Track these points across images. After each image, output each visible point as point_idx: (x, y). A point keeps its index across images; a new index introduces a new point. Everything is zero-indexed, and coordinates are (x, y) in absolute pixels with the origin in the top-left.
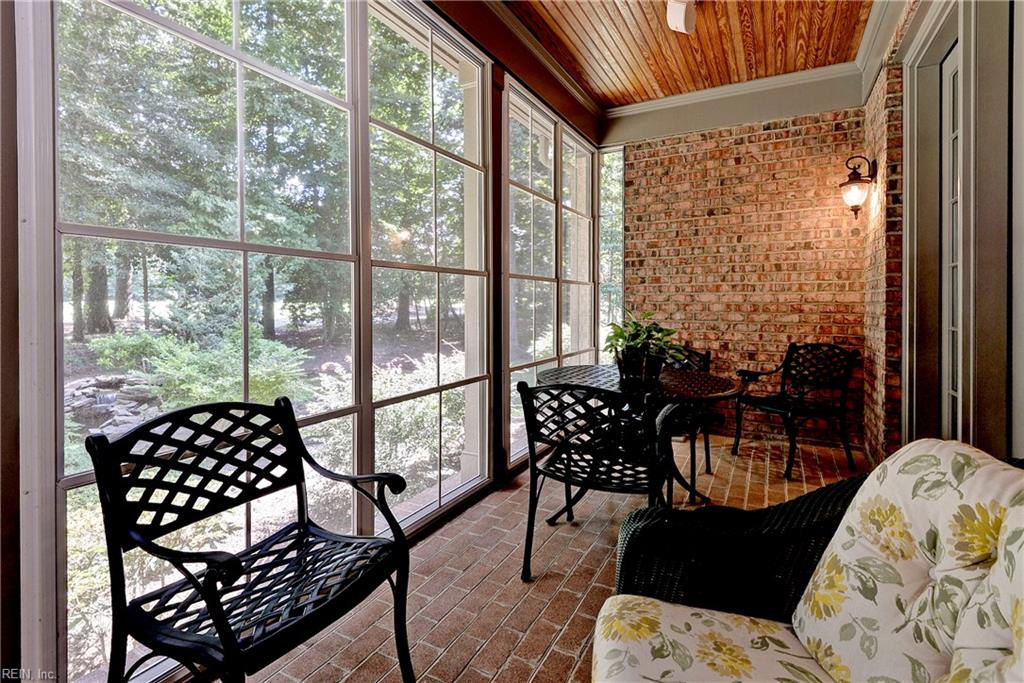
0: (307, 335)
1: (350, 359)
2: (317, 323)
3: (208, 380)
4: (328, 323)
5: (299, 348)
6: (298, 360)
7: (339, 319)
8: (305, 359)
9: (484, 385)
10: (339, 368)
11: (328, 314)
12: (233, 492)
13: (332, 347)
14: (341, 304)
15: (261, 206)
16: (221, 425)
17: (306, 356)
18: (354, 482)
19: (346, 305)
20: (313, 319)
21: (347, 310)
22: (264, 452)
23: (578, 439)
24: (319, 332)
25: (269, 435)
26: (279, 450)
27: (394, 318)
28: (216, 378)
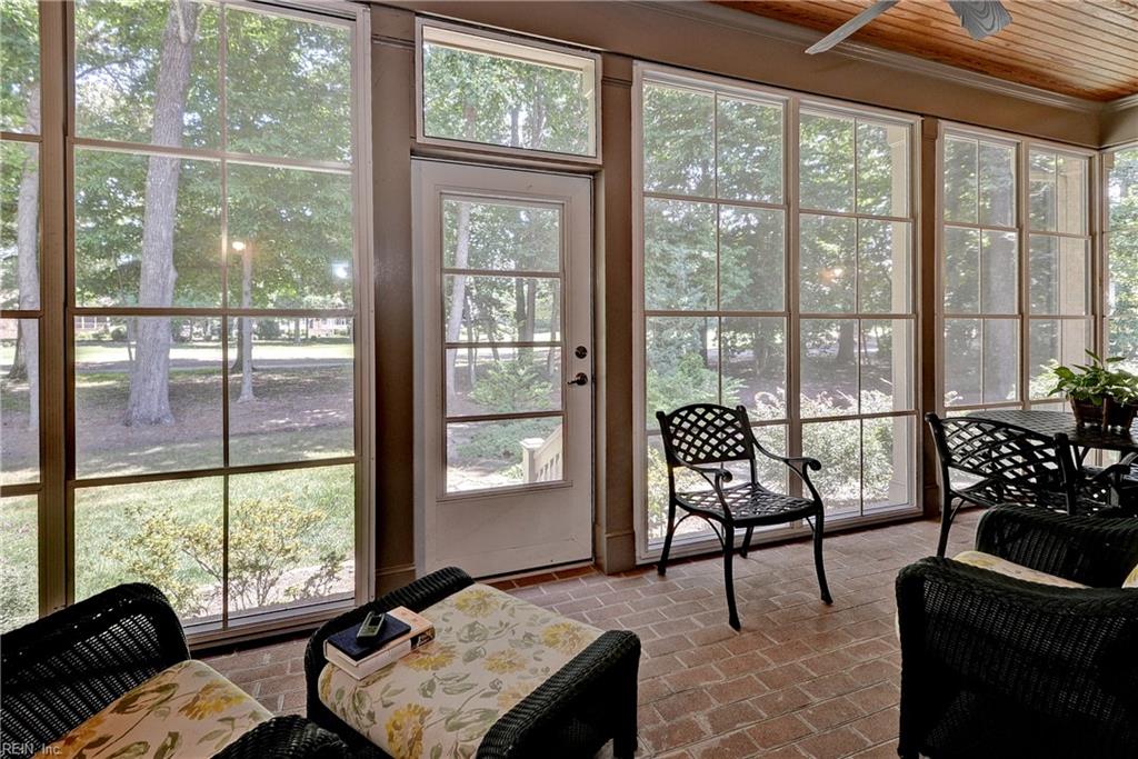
0: (740, 366)
1: (782, 391)
2: (748, 354)
3: (666, 400)
4: (759, 354)
5: (735, 378)
6: (735, 389)
7: (771, 350)
8: (740, 388)
9: (912, 420)
10: (772, 397)
11: (760, 346)
12: (716, 454)
13: (763, 379)
14: (773, 335)
15: (699, 246)
16: (710, 416)
17: (741, 386)
18: (786, 461)
19: (778, 336)
20: (743, 350)
21: (779, 341)
22: (731, 436)
23: (969, 463)
24: (751, 363)
25: (734, 426)
26: (740, 436)
27: (835, 351)
28: (671, 398)
